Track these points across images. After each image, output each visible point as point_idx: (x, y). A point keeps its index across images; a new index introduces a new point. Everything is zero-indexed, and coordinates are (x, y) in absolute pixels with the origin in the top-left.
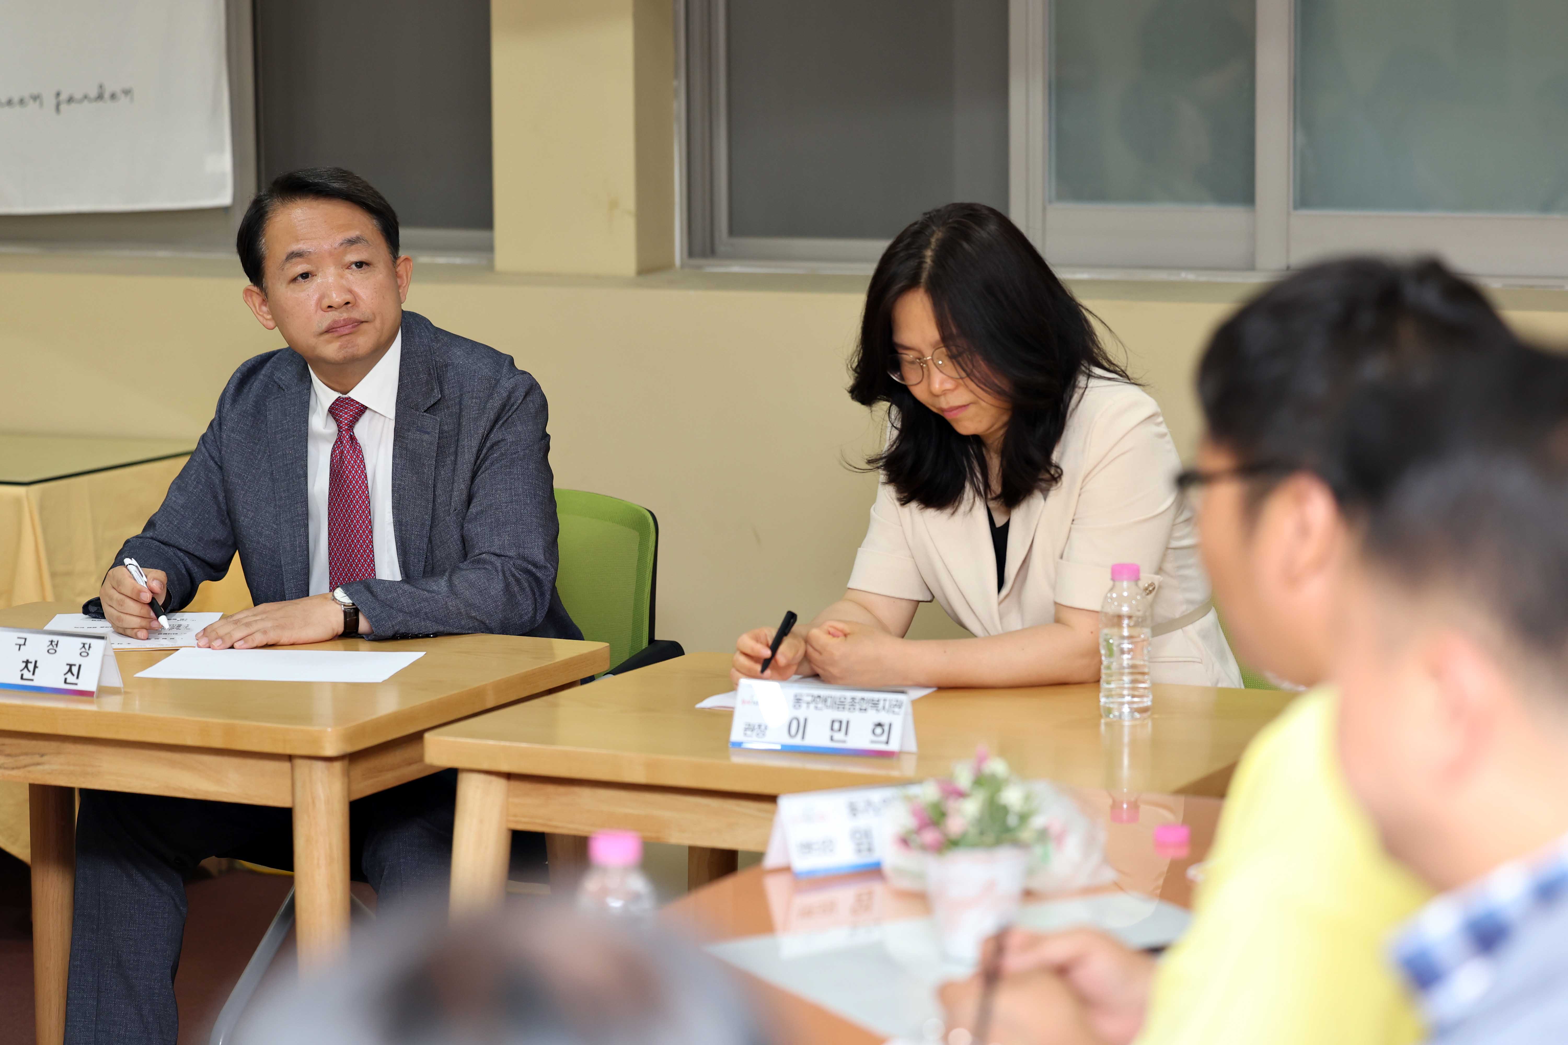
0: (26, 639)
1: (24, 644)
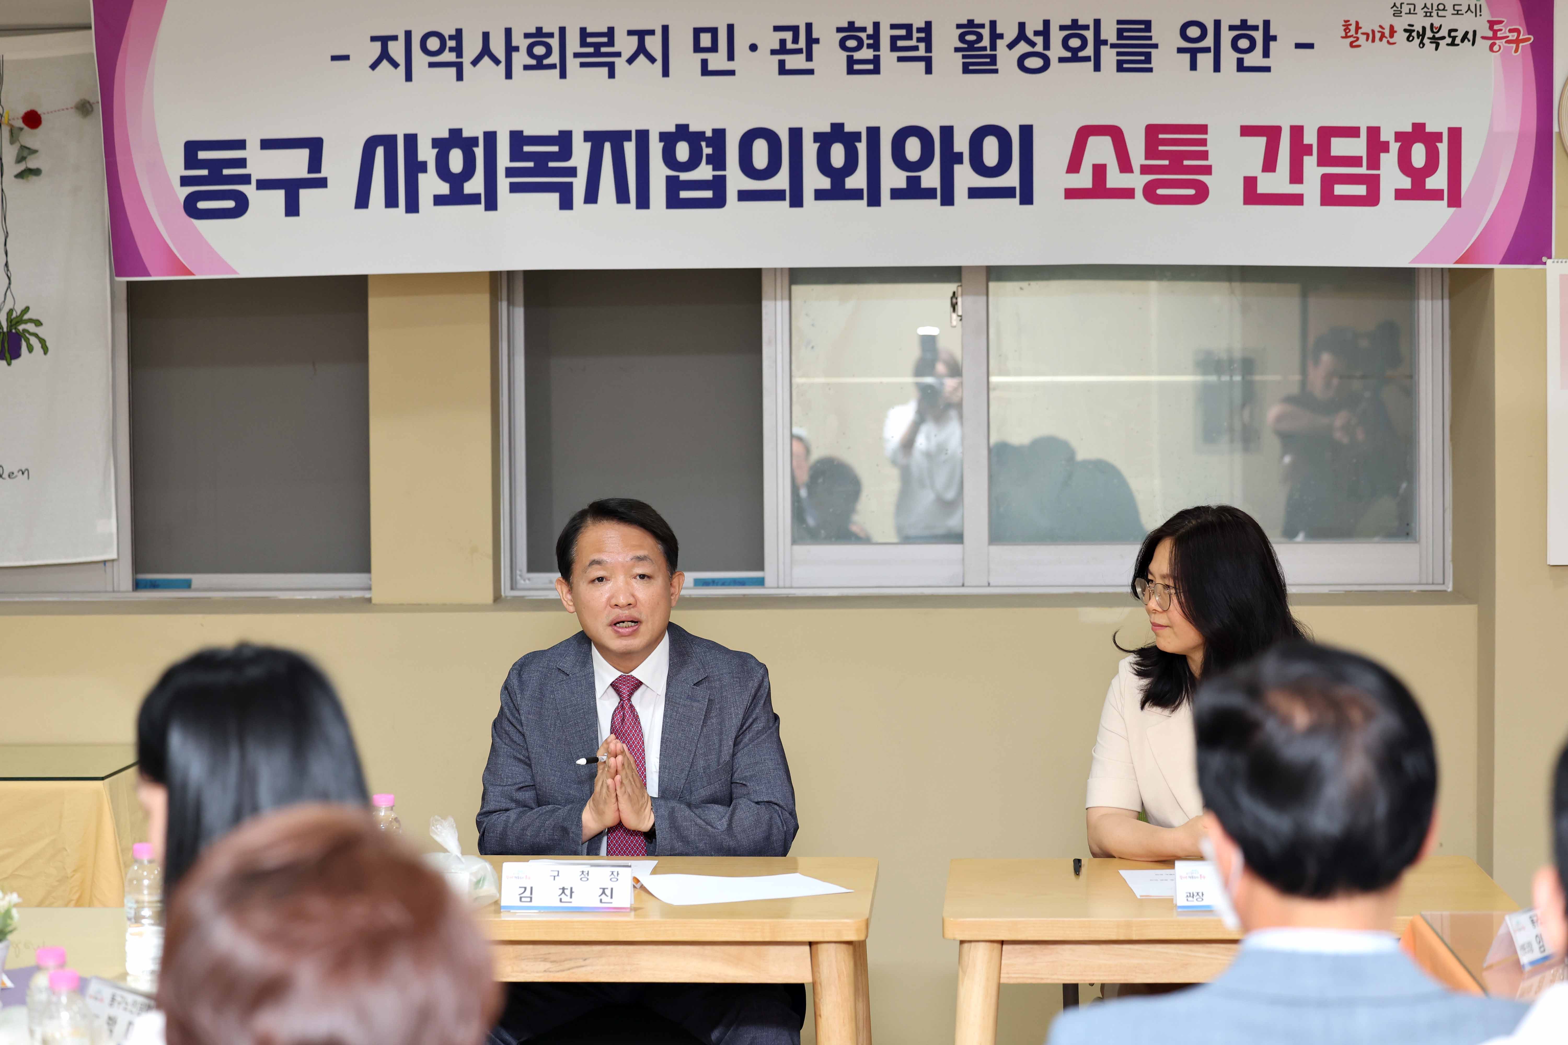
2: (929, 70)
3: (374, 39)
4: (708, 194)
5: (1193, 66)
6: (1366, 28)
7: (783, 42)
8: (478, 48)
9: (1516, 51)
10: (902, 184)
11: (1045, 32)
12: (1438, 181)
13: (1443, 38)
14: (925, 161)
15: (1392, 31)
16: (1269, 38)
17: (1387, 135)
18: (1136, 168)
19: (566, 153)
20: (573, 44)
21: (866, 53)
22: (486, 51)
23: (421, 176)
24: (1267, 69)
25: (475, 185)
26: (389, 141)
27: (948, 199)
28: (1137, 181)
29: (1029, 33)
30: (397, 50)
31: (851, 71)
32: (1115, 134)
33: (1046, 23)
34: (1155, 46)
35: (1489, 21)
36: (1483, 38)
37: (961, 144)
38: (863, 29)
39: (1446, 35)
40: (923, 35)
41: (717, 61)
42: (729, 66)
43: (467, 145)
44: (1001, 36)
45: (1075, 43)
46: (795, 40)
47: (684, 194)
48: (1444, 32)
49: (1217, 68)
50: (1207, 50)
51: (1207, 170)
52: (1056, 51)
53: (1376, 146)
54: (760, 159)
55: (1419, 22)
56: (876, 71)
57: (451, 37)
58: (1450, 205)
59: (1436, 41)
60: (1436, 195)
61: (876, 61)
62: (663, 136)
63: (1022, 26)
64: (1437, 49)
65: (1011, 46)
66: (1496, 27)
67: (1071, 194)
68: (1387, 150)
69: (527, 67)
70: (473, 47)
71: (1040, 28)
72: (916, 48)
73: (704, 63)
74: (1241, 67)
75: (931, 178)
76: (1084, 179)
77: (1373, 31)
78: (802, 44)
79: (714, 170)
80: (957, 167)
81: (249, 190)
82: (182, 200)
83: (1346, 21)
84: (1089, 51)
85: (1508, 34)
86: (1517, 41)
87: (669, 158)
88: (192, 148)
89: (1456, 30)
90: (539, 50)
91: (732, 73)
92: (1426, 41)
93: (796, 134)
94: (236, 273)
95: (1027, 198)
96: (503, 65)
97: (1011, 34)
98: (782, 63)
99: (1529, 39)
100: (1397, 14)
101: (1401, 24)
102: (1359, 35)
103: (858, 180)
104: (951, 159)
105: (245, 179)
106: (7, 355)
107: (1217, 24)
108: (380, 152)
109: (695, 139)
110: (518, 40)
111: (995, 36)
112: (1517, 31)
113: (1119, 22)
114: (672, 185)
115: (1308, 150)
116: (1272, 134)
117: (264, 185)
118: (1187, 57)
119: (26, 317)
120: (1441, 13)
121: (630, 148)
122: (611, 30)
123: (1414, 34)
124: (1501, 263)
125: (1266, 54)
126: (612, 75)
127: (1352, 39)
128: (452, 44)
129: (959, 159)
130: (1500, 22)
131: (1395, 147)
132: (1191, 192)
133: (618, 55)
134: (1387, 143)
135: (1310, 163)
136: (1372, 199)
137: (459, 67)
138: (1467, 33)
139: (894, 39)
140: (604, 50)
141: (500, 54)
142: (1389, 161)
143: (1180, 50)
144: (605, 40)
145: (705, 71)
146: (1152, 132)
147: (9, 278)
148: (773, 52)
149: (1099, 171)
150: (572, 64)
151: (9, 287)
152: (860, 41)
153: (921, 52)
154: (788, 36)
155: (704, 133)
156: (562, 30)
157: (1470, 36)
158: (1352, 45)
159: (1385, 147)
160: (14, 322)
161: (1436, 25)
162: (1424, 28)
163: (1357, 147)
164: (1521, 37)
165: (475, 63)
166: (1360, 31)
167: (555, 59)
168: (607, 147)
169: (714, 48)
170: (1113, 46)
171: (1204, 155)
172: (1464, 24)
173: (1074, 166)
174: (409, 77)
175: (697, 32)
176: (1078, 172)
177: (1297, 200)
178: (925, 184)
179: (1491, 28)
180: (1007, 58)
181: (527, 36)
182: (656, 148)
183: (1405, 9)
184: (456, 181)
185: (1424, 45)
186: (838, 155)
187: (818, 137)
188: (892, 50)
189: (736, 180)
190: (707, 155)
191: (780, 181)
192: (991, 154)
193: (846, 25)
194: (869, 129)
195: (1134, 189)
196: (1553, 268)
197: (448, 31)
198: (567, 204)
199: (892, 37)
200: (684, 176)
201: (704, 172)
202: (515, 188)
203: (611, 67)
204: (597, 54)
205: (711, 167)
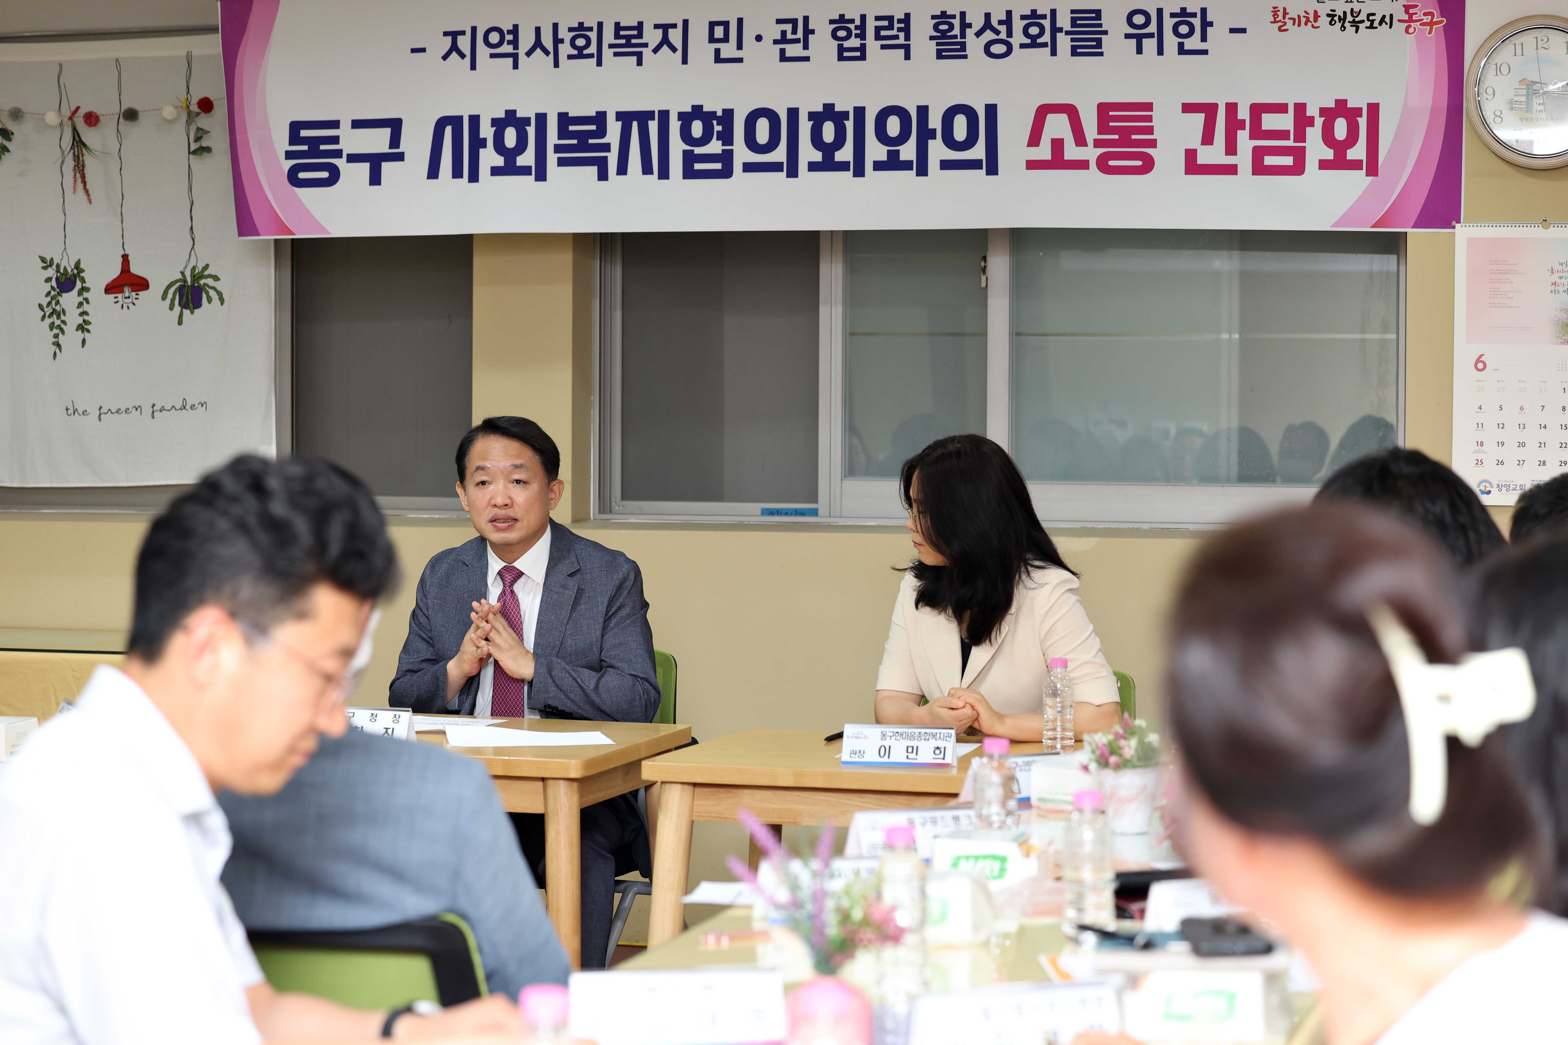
0: (354, 713)
1: (353, 716)
2: (907, 57)
3: (446, 34)
4: (718, 166)
5: (1139, 51)
6: (1292, 14)
7: (784, 33)
8: (532, 41)
9: (1430, 33)
10: (884, 158)
11: (1008, 22)
12: (1357, 153)
13: (1363, 21)
14: (903, 137)
15: (1316, 16)
16: (1206, 24)
17: (1312, 111)
18: (1090, 142)
19: (602, 131)
20: (609, 37)
21: (854, 42)
22: (538, 44)
23: (482, 151)
24: (1205, 52)
25: (527, 159)
26: (455, 121)
27: (922, 171)
28: (1091, 153)
29: (994, 23)
30: (464, 43)
31: (841, 58)
32: (1071, 111)
33: (1009, 13)
34: (1105, 33)
35: (1404, 6)
36: (1400, 21)
37: (935, 122)
38: (852, 21)
39: (1365, 19)
40: (902, 25)
41: (728, 50)
42: (738, 54)
43: (521, 124)
44: (970, 26)
45: (1034, 31)
46: (794, 31)
47: (698, 166)
48: (1363, 16)
49: (1160, 52)
50: (1151, 35)
51: (1153, 144)
52: (1018, 38)
53: (1303, 120)
54: (762, 135)
55: (1341, 7)
56: (863, 58)
57: (509, 32)
58: (1368, 174)
59: (1356, 24)
60: (1356, 165)
61: (862, 49)
62: (681, 116)
63: (988, 16)
64: (1357, 32)
65: (978, 34)
66: (1411, 11)
67: (1032, 165)
68: (1312, 124)
69: (570, 57)
70: (526, 40)
71: (1004, 18)
72: (896, 37)
73: (717, 52)
74: (1182, 50)
75: (908, 151)
76: (1044, 152)
77: (1299, 17)
78: (800, 34)
79: (723, 145)
80: (931, 142)
81: (341, 163)
82: (286, 171)
83: (1274, 8)
84: (1046, 38)
85: (1423, 17)
86: (1431, 24)
87: (686, 135)
88: (295, 127)
89: (1374, 14)
91: (740, 60)
92: (1347, 24)
93: (793, 113)
94: (330, 233)
95: (993, 169)
96: (551, 56)
97: (978, 22)
98: (783, 51)
99: (1442, 22)
101: (1323, 10)
102: (1286, 20)
103: (845, 154)
104: (926, 134)
105: (338, 154)
106: (191, 305)
107: (1160, 11)
108: (448, 130)
109: (707, 118)
110: (563, 34)
111: (965, 26)
112: (1432, 14)
113: (1073, 12)
114: (689, 159)
115: (1241, 125)
116: (1209, 110)
117: (353, 158)
118: (1133, 42)
119: (206, 273)
121: (653, 126)
122: (641, 24)
123: (1336, 18)
124: (1414, 227)
125: (1204, 38)
126: (640, 63)
127: (1280, 24)
128: (509, 37)
129: (932, 134)
130: (1416, 6)
131: (1319, 121)
132: (1139, 163)
133: (646, 45)
134: (1313, 118)
135: (1243, 136)
136: (1298, 169)
137: (515, 57)
138: (1384, 17)
139: (878, 29)
140: (634, 41)
141: (549, 46)
142: (1314, 134)
143: (1128, 36)
144: (635, 32)
145: (718, 59)
146: (1104, 109)
147: (193, 240)
148: (776, 42)
149: (1057, 145)
150: (607, 53)
151: (193, 248)
152: (849, 31)
153: (901, 41)
154: (788, 27)
155: (715, 112)
156: (600, 25)
157: (1387, 20)
158: (1280, 29)
159: (1311, 122)
160: (196, 278)
161: (1356, 10)
162: (1345, 13)
163: (1285, 122)
164: (1435, 20)
165: (529, 54)
166: (1287, 16)
167: (593, 49)
168: (635, 124)
169: (726, 39)
170: (1067, 33)
171: (1150, 130)
172: (1381, 8)
173: (1034, 140)
174: (473, 67)
175: (712, 25)
176: (1038, 146)
177: (1232, 170)
178: (903, 157)
179: (1407, 12)
180: (975, 45)
181: (571, 30)
182: (675, 126)
184: (510, 155)
185: (1345, 28)
186: (828, 132)
187: (812, 116)
188: (876, 39)
189: (742, 154)
190: (717, 132)
191: (780, 154)
192: (960, 131)
193: (838, 18)
194: (856, 109)
195: (1088, 161)
196: (1462, 232)
197: (506, 27)
198: (603, 176)
199: (876, 27)
200: (698, 150)
201: (715, 147)
202: (562, 162)
203: (639, 56)
204: (628, 44)
205: (720, 142)
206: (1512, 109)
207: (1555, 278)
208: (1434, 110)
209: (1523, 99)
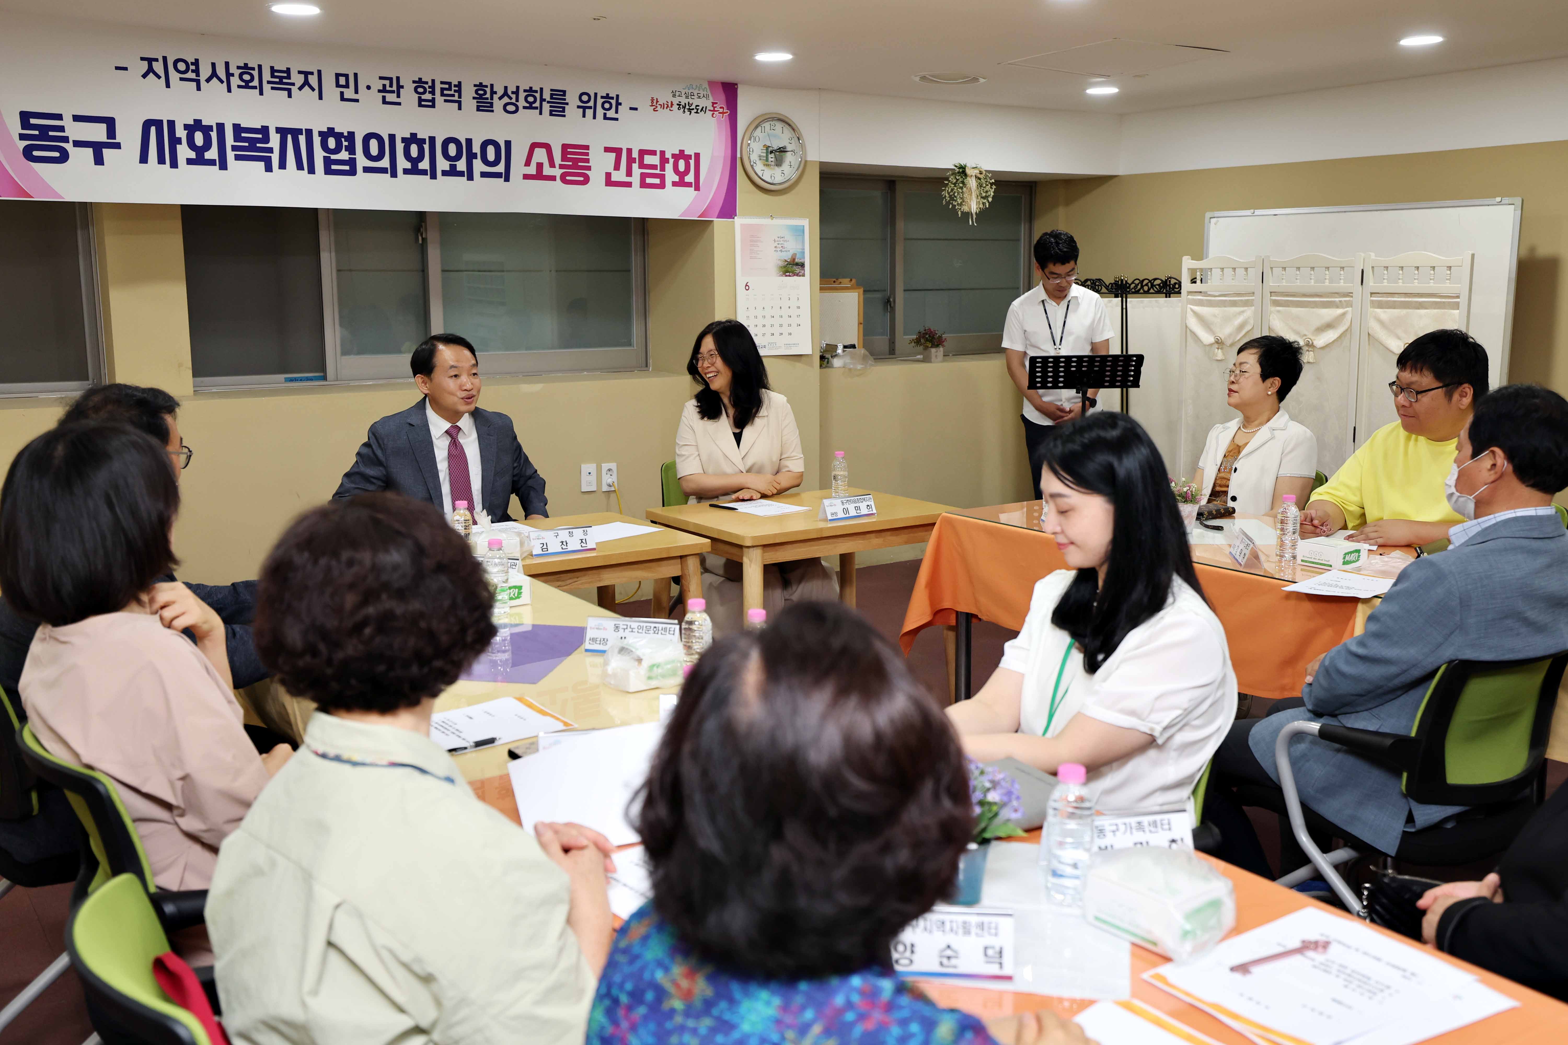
2: (460, 108)
3: (142, 59)
4: (347, 168)
5: (584, 116)
6: (661, 102)
7: (384, 86)
8: (209, 72)
9: (723, 118)
10: (448, 169)
11: (516, 93)
12: (690, 178)
13: (693, 109)
14: (458, 157)
15: (672, 105)
16: (618, 104)
17: (668, 155)
18: (557, 166)
19: (266, 139)
20: (267, 76)
21: (428, 96)
22: (214, 74)
23: (178, 146)
24: (617, 119)
25: (212, 154)
26: (158, 123)
27: (470, 178)
28: (557, 172)
29: (509, 93)
30: (158, 67)
31: (420, 105)
32: (547, 147)
33: (518, 88)
34: (567, 104)
35: (712, 102)
36: (709, 110)
37: (476, 149)
38: (427, 83)
39: (694, 108)
40: (457, 89)
41: (349, 93)
42: (356, 97)
43: (205, 130)
44: (496, 93)
45: (531, 99)
46: (391, 86)
47: (334, 167)
48: (693, 106)
49: (594, 118)
50: (590, 108)
51: (589, 168)
52: (522, 103)
53: (664, 160)
54: (374, 149)
55: (684, 101)
56: (433, 106)
57: (192, 64)
58: (695, 190)
59: (690, 110)
60: (689, 185)
61: (433, 100)
62: (321, 134)
63: (506, 88)
64: (690, 114)
65: (500, 98)
66: (715, 105)
67: (526, 177)
68: (668, 163)
69: (239, 87)
70: (205, 72)
71: (515, 90)
72: (453, 96)
73: (342, 93)
74: (605, 118)
75: (461, 165)
76: (532, 170)
77: (664, 104)
78: (394, 88)
79: (350, 154)
80: (474, 160)
81: (68, 147)
82: (21, 150)
83: (652, 98)
84: (537, 104)
85: (719, 109)
87: (324, 146)
88: (25, 116)
89: (698, 106)
90: (247, 77)
91: (357, 101)
92: (686, 110)
93: (392, 137)
94: (63, 198)
95: (507, 179)
96: (225, 84)
97: (500, 92)
98: (384, 97)
99: (727, 112)
100: (674, 96)
101: (676, 101)
102: (657, 105)
103: (424, 165)
104: (471, 156)
107: (596, 94)
108: (153, 129)
109: (338, 136)
110: (233, 70)
111: (493, 93)
112: (723, 108)
113: (552, 90)
114: (328, 162)
115: (634, 160)
116: (618, 151)
117: (77, 144)
118: (581, 110)
120: (692, 97)
121: (302, 139)
122: (288, 70)
123: (681, 106)
124: (717, 218)
125: (617, 112)
126: (290, 96)
127: (654, 107)
128: (193, 67)
129: (475, 156)
130: (717, 103)
131: (671, 161)
132: (582, 179)
133: (293, 84)
134: (668, 159)
135: (635, 166)
136: (662, 186)
137: (198, 82)
138: (703, 107)
139: (442, 90)
140: (285, 81)
141: (223, 77)
142: (669, 167)
143: (579, 107)
144: (285, 75)
145: (343, 99)
146: (565, 147)
148: (379, 91)
149: (540, 166)
150: (267, 87)
152: (425, 89)
153: (456, 98)
154: (387, 82)
155: (343, 133)
156: (260, 67)
157: (704, 109)
158: (654, 110)
159: (667, 161)
161: (691, 103)
162: (685, 104)
163: (654, 160)
164: (725, 111)
165: (208, 80)
166: (658, 103)
167: (256, 83)
168: (289, 137)
169: (347, 86)
170: (548, 102)
171: (588, 161)
172: (702, 103)
173: (528, 163)
175: (338, 76)
176: (530, 166)
177: (629, 185)
179: (713, 106)
180: (498, 104)
181: (239, 68)
182: (317, 140)
183: (677, 94)
184: (199, 151)
185: (685, 112)
186: (414, 150)
187: (404, 140)
188: (441, 96)
189: (362, 161)
190: (345, 146)
191: (385, 163)
192: (491, 155)
193: (417, 80)
194: (430, 138)
195: (555, 176)
196: (738, 221)
197: (190, 60)
198: (269, 168)
199: (441, 88)
200: (333, 157)
201: (344, 155)
202: (238, 158)
203: (289, 91)
204: (281, 83)
205: (347, 152)
206: (760, 159)
207: (776, 244)
208: (725, 158)
209: (765, 155)
